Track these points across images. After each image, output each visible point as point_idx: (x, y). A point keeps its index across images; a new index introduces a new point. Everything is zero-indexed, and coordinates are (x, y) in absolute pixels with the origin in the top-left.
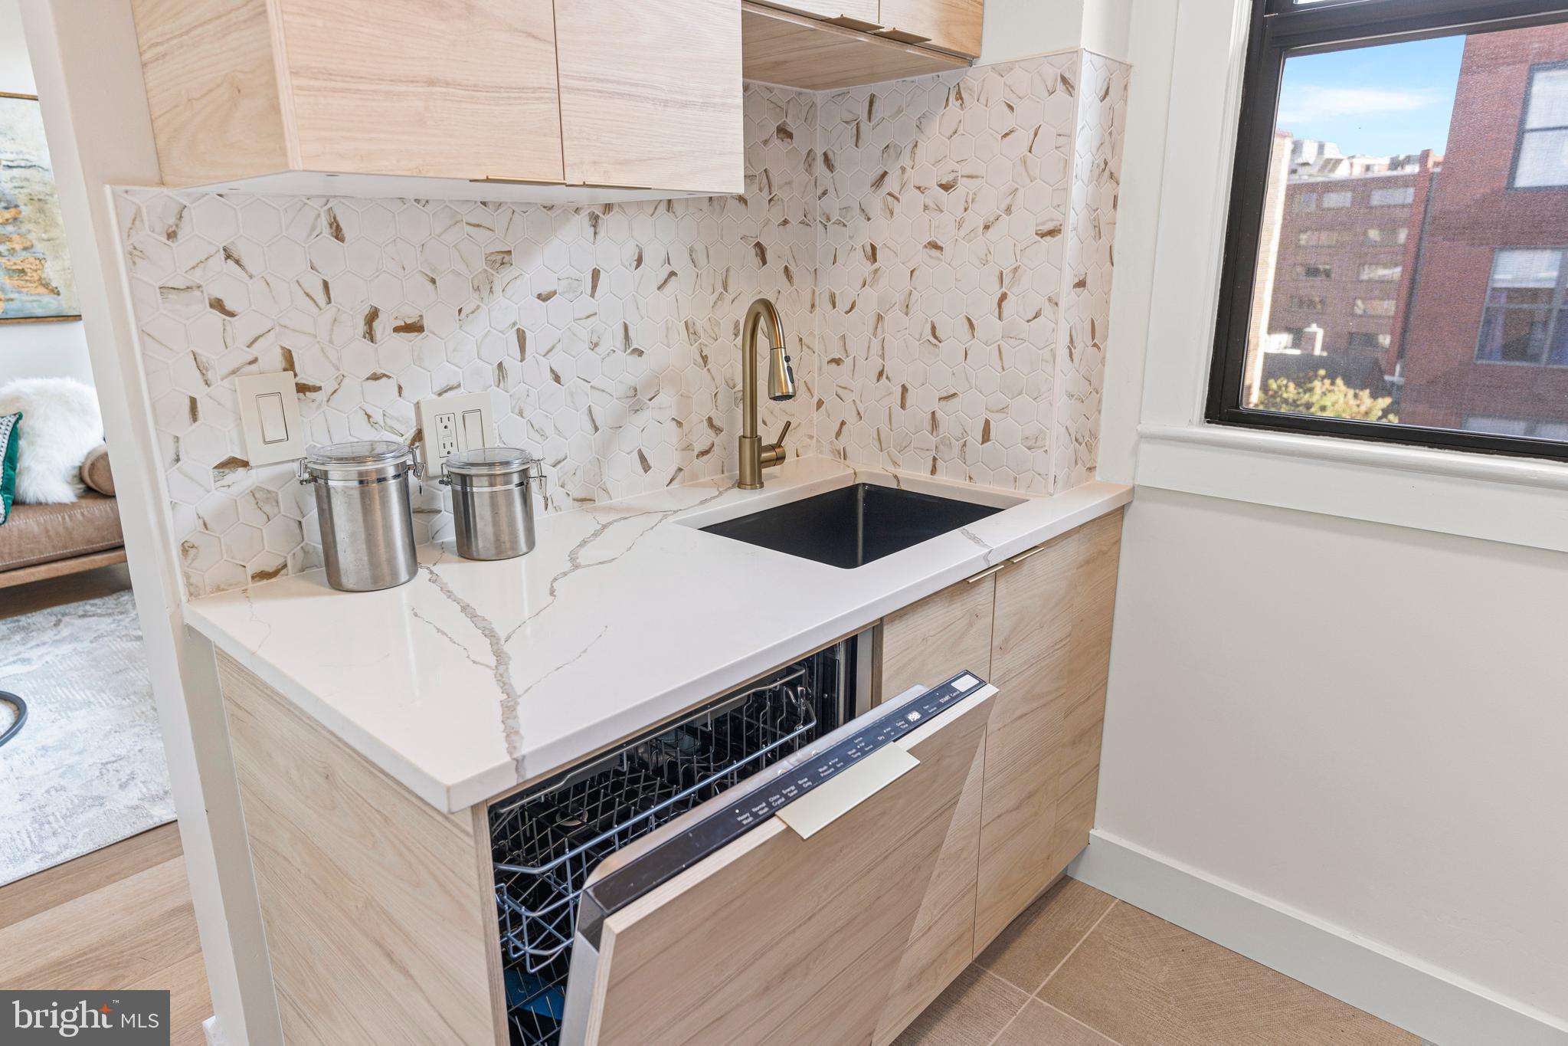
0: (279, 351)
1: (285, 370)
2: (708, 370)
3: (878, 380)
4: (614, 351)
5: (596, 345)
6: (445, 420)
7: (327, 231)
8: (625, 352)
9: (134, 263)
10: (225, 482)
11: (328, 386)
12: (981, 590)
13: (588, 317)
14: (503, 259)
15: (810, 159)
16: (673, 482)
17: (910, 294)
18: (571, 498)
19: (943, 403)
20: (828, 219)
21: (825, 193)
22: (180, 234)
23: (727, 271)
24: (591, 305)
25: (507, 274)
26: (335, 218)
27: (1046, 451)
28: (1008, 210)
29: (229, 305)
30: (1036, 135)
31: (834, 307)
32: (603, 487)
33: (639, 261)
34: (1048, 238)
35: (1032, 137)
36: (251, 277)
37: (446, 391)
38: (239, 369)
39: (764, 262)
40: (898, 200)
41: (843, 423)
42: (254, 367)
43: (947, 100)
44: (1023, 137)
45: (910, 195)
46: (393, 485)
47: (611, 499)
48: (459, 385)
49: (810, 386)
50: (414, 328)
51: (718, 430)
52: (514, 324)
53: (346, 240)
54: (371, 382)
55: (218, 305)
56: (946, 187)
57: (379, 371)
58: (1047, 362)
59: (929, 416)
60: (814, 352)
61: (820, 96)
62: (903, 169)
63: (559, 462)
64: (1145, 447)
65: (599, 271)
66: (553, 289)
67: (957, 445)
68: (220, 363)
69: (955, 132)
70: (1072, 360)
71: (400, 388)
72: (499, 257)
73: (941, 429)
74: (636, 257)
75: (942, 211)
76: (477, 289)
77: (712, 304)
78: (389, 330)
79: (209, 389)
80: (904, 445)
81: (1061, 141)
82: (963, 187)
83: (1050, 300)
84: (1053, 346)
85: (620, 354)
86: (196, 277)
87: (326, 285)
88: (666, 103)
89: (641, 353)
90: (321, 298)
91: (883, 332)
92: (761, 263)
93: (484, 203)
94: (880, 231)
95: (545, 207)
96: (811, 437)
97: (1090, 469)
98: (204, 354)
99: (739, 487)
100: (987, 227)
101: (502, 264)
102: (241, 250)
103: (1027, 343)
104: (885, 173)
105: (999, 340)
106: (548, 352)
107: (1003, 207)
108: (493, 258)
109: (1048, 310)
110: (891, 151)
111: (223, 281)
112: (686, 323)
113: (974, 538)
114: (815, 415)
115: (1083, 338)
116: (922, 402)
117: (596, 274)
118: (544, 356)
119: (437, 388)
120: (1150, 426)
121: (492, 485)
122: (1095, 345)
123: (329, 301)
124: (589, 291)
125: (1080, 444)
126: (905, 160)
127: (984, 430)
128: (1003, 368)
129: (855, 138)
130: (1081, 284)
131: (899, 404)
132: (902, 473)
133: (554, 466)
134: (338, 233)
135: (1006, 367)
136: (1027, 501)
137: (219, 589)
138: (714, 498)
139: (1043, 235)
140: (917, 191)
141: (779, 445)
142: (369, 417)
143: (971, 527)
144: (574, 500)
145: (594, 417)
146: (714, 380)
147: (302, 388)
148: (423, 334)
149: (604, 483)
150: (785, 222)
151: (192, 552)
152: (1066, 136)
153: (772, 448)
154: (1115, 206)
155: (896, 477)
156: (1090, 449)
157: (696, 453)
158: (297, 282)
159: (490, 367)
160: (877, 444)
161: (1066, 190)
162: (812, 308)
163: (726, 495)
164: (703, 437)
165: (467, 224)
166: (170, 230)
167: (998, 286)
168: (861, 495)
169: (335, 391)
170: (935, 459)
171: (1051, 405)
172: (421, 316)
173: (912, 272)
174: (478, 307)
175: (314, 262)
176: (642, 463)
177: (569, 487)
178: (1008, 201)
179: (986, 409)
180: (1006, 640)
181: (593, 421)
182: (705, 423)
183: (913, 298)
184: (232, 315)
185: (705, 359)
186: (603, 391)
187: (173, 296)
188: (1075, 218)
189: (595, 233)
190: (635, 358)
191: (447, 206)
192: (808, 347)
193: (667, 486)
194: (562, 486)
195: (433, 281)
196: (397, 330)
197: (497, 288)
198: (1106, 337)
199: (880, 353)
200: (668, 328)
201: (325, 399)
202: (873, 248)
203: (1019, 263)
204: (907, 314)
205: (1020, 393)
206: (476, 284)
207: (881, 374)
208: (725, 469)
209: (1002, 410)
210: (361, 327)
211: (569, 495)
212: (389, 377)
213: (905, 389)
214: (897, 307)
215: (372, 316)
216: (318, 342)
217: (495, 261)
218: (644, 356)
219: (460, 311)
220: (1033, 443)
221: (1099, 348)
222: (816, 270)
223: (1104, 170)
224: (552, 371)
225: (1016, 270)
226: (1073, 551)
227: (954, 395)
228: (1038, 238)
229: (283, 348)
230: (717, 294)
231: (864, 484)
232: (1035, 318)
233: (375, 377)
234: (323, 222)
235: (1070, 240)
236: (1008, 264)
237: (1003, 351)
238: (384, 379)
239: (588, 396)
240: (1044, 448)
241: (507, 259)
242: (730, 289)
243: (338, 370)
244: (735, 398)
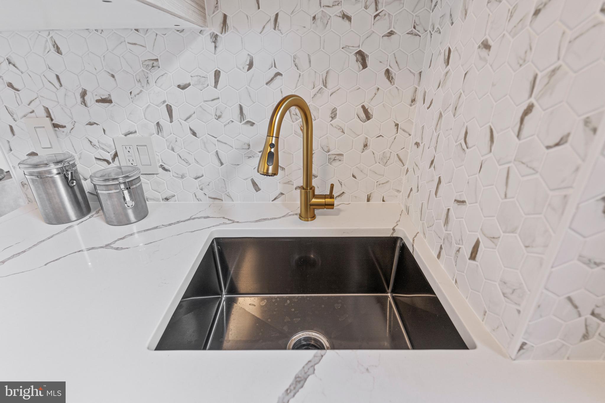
1: (47, 117)
3: (430, 167)
4: (233, 121)
5: (219, 117)
6: (128, 148)
7: (53, 50)
8: (241, 122)
11: (69, 126)
13: (213, 100)
14: (153, 64)
16: (276, 200)
17: (460, 97)
19: (455, 204)
20: (433, 28)
23: (327, 73)
24: (216, 93)
26: (55, 42)
27: (519, 312)
31: (424, 103)
32: (228, 194)
33: (251, 65)
36: (22, 73)
37: (129, 134)
38: (27, 115)
39: (364, 66)
42: (33, 114)
47: (233, 201)
48: (135, 132)
49: (401, 158)
50: (107, 101)
52: (164, 102)
53: (63, 54)
54: (89, 126)
55: (11, 86)
57: (92, 121)
59: (446, 210)
60: (410, 135)
63: (199, 177)
65: (219, 72)
66: (188, 82)
68: (19, 111)
71: (104, 130)
72: (151, 63)
74: (248, 62)
76: (139, 81)
77: (312, 96)
78: (93, 101)
79: (16, 123)
85: (237, 123)
87: (58, 77)
89: (252, 124)
90: (57, 84)
91: (440, 129)
92: (361, 67)
93: (137, 30)
94: (457, 33)
95: (177, 31)
98: (11, 107)
101: (153, 67)
102: (16, 60)
103: (537, 176)
105: (510, 162)
106: (187, 119)
108: (147, 63)
109: (579, 137)
111: (10, 75)
117: (217, 74)
118: (185, 121)
119: (124, 132)
123: (61, 85)
124: (213, 84)
133: (195, 179)
134: (58, 50)
135: (508, 196)
138: (273, 219)
141: (330, 196)
142: (91, 142)
144: (209, 197)
145: (220, 157)
147: (55, 126)
148: (112, 104)
149: (228, 192)
150: (391, 33)
151: (26, 186)
153: (324, 197)
157: (295, 186)
158: (44, 75)
159: (153, 124)
162: (412, 102)
165: (128, 43)
167: (527, 94)
169: (72, 129)
170: (441, 247)
172: (110, 95)
174: (141, 91)
175: (50, 66)
176: (254, 186)
177: (206, 191)
181: (220, 159)
184: (18, 90)
186: (225, 143)
189: (215, 47)
190: (248, 127)
191: (115, 33)
192: (404, 130)
193: (272, 201)
194: (202, 189)
195: (113, 76)
196: (97, 101)
197: (152, 81)
201: (69, 132)
202: (449, 52)
203: (560, 62)
205: (513, 232)
206: (138, 79)
207: (432, 163)
209: (493, 239)
210: (79, 99)
211: (206, 195)
212: (97, 124)
213: (440, 181)
214: (451, 108)
215: (84, 94)
216: (60, 105)
217: (148, 65)
218: (255, 126)
219: (131, 93)
220: (510, 293)
222: (421, 72)
224: (191, 129)
225: (554, 72)
227: (465, 202)
229: (44, 107)
230: (317, 89)
232: (557, 145)
233: (91, 124)
234: (50, 45)
237: (511, 176)
238: (95, 125)
239: (215, 145)
240: (519, 308)
241: (155, 63)
242: (329, 85)
243: (73, 119)
244: (330, 159)
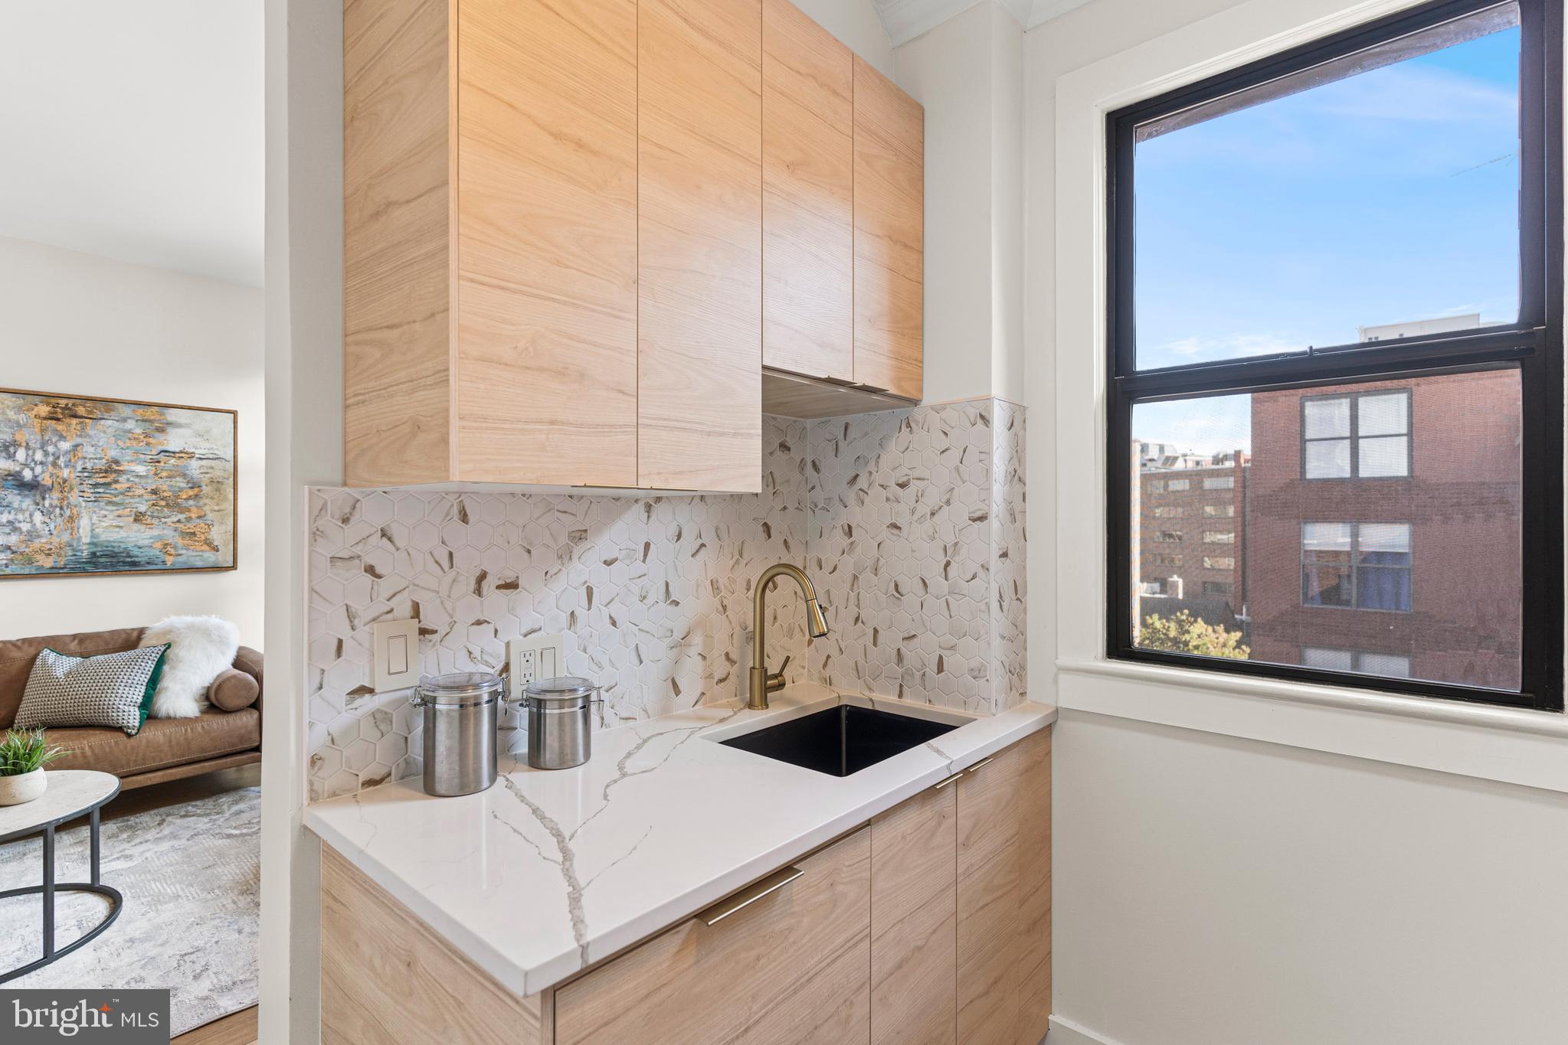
0: (410, 603)
1: (412, 618)
2: (727, 616)
3: (855, 624)
4: (657, 602)
5: (645, 598)
6: (527, 655)
7: (456, 517)
8: (666, 603)
9: (315, 540)
10: (354, 705)
11: (442, 631)
12: (946, 795)
13: (639, 577)
14: (581, 536)
15: (803, 463)
16: (698, 704)
17: (878, 561)
18: (618, 717)
19: (905, 642)
20: (816, 506)
21: (813, 488)
22: (353, 520)
23: (743, 543)
24: (642, 568)
25: (584, 545)
26: (463, 507)
27: (987, 680)
28: (948, 503)
29: (379, 570)
30: (964, 452)
31: (821, 569)
32: (643, 708)
33: (679, 536)
34: (978, 522)
35: (962, 453)
36: (397, 550)
37: (530, 633)
38: (378, 617)
39: (770, 537)
40: (867, 493)
41: (828, 657)
42: (390, 616)
43: (901, 427)
44: (955, 454)
45: (876, 490)
46: (485, 708)
47: (649, 718)
48: (540, 629)
49: (802, 628)
50: (512, 586)
51: (732, 662)
52: (585, 582)
53: (470, 522)
54: (475, 627)
55: (370, 570)
56: (902, 486)
57: (482, 618)
58: (983, 612)
59: (895, 652)
61: (809, 423)
62: (870, 473)
63: (611, 688)
64: (1062, 677)
65: (650, 544)
66: (615, 557)
67: (918, 675)
68: (365, 611)
69: (907, 449)
70: (1002, 610)
71: (496, 631)
72: (578, 534)
73: (905, 662)
74: (677, 534)
75: (900, 502)
76: (560, 557)
77: (731, 567)
78: (493, 587)
79: (353, 633)
80: (876, 675)
81: (983, 456)
82: (914, 486)
83: (983, 566)
84: (987, 600)
85: (661, 604)
86: (358, 550)
87: (451, 555)
88: (709, 434)
89: (677, 603)
90: (446, 564)
91: (858, 588)
92: (767, 538)
93: (571, 497)
94: (855, 515)
95: (614, 499)
96: (803, 667)
97: (1022, 694)
98: (355, 606)
99: (749, 708)
100: (933, 514)
101: (580, 539)
102: (395, 531)
103: (967, 598)
104: (858, 475)
105: (946, 595)
106: (609, 603)
107: (944, 500)
108: (573, 535)
109: (981, 573)
110: (861, 460)
111: (377, 553)
112: (712, 581)
113: (938, 751)
114: (806, 650)
115: (1009, 594)
116: (890, 641)
117: (647, 546)
118: (606, 606)
119: (524, 631)
120: (1064, 660)
121: (561, 707)
122: (1018, 599)
123: (452, 567)
124: (642, 559)
125: (1013, 675)
126: (872, 467)
127: (939, 663)
128: (951, 616)
129: (834, 451)
130: (1004, 555)
131: (872, 641)
132: (877, 696)
133: (609, 692)
134: (464, 518)
136: (976, 720)
137: (334, 794)
138: (731, 717)
139: (974, 520)
140: (881, 488)
141: (780, 674)
142: (470, 653)
143: (934, 742)
144: (620, 718)
145: (640, 653)
146: (731, 623)
147: (423, 632)
148: (518, 590)
149: (644, 705)
150: (785, 508)
151: (319, 763)
152: (986, 454)
153: (775, 676)
154: (1024, 500)
155: (871, 700)
156: (1021, 677)
157: (716, 680)
158: (431, 552)
159: (565, 615)
160: (856, 674)
161: (989, 489)
163: (740, 715)
164: (721, 668)
165: (558, 511)
166: (346, 516)
167: (943, 556)
168: (844, 714)
169: (447, 634)
170: (901, 686)
171: (989, 644)
172: (517, 577)
173: (879, 545)
174: (560, 570)
175: (445, 539)
176: (674, 688)
177: (617, 708)
178: (948, 496)
179: (940, 647)
180: (968, 838)
181: (639, 656)
182: (724, 657)
183: (880, 565)
184: (379, 577)
185: (724, 608)
186: (648, 632)
187: (339, 564)
188: (997, 508)
189: (648, 517)
190: (673, 607)
191: (544, 499)
193: (693, 706)
194: (612, 708)
195: (529, 552)
196: (498, 587)
197: (575, 556)
198: (1025, 593)
199: (856, 603)
200: (698, 585)
201: (439, 640)
202: (850, 527)
203: (958, 540)
204: (876, 575)
205: (965, 635)
206: (560, 554)
207: (857, 619)
208: (738, 693)
209: (952, 648)
210: (472, 585)
211: (616, 715)
212: (489, 623)
213: (876, 631)
214: (868, 569)
215: (483, 576)
216: (440, 597)
217: (575, 537)
218: (679, 606)
219: (546, 573)
220: (977, 673)
221: (1021, 601)
222: (807, 542)
223: (1014, 476)
224: (611, 617)
225: (956, 544)
226: (1013, 761)
227: (914, 636)
228: (971, 522)
229: (413, 601)
230: (734, 560)
231: (846, 706)
232: (972, 579)
233: (479, 623)
234: (455, 510)
235: (994, 524)
236: (950, 540)
237: (950, 603)
238: (485, 624)
239: (636, 635)
240: (986, 678)
241: (584, 535)
242: (744, 556)
243: (452, 617)
244: (747, 638)
